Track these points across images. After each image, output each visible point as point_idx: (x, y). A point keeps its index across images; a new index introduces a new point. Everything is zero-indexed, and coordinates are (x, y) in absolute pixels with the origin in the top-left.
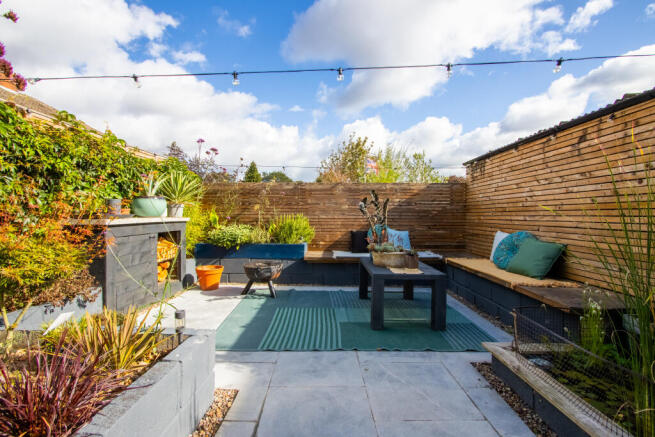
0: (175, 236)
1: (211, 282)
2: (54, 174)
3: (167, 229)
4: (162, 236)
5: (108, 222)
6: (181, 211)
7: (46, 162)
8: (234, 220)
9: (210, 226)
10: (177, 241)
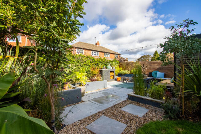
0: (113, 72)
1: (119, 80)
2: (98, 64)
3: (111, 71)
4: (111, 72)
5: (103, 69)
6: (114, 68)
7: (97, 63)
8: (125, 69)
9: (120, 70)
10: (114, 73)
